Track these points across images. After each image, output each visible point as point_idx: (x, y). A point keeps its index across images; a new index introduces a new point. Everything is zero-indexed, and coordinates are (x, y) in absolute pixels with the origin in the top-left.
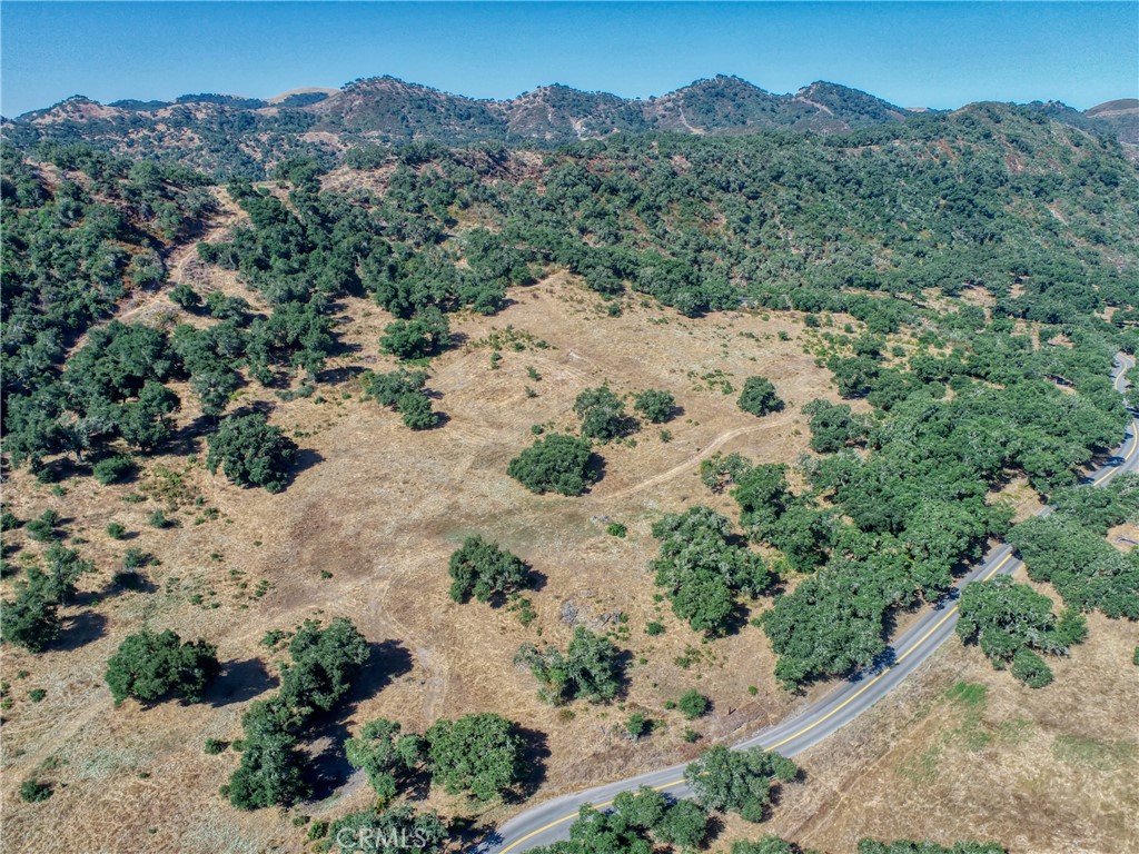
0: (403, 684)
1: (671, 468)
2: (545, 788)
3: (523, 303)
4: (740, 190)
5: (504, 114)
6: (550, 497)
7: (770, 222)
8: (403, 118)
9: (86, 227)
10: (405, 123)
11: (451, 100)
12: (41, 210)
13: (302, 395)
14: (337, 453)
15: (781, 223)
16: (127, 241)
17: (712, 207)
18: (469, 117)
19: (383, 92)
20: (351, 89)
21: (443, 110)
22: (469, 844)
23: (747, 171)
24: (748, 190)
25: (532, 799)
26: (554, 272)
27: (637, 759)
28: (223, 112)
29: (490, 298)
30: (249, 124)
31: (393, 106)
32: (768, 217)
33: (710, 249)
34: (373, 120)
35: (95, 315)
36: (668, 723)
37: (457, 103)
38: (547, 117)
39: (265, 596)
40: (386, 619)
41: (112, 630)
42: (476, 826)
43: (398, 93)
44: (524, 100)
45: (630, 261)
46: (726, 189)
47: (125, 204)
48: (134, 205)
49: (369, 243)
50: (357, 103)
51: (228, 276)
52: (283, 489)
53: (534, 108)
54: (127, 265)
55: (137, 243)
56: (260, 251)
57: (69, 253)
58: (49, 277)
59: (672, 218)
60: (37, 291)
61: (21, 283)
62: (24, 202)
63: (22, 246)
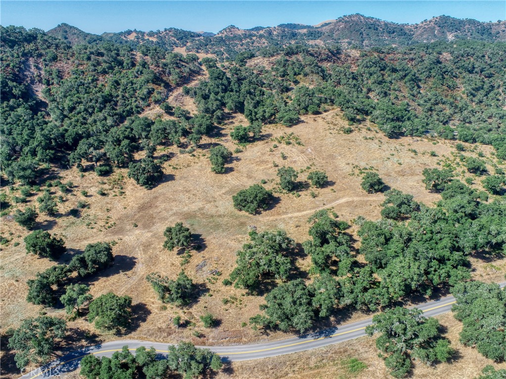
0: (122, 275)
1: (305, 211)
2: (133, 334)
3: (307, 123)
4: (481, 72)
5: (412, 31)
6: (243, 213)
7: (496, 91)
8: (361, 34)
9: (142, 78)
10: (361, 35)
11: (386, 24)
12: (130, 71)
13: (188, 152)
14: (181, 178)
15: (503, 92)
16: (156, 84)
17: (458, 81)
18: (394, 32)
19: (354, 21)
20: (340, 20)
21: (381, 29)
22: (89, 345)
23: (489, 62)
24: (486, 72)
25: (125, 337)
26: (333, 109)
27: (173, 336)
28: (284, 31)
29: (289, 119)
30: (294, 36)
31: (357, 28)
32: (496, 88)
33: (443, 103)
34: (346, 34)
35: (135, 112)
36: (197, 325)
37: (389, 26)
38: (435, 32)
39: (111, 229)
40: (139, 248)
41: (55, 228)
42: (97, 339)
43: (361, 22)
44: (424, 23)
45: (372, 107)
46: (471, 72)
47: (161, 69)
48: (164, 70)
49: (255, 90)
50: (341, 26)
51: (191, 101)
52: (151, 188)
53: (428, 28)
54: (152, 94)
55: (160, 85)
56: (207, 91)
57: (133, 88)
58: (123, 96)
59: (426, 86)
60: (118, 101)
61: (112, 98)
62: (125, 68)
63: (118, 84)
